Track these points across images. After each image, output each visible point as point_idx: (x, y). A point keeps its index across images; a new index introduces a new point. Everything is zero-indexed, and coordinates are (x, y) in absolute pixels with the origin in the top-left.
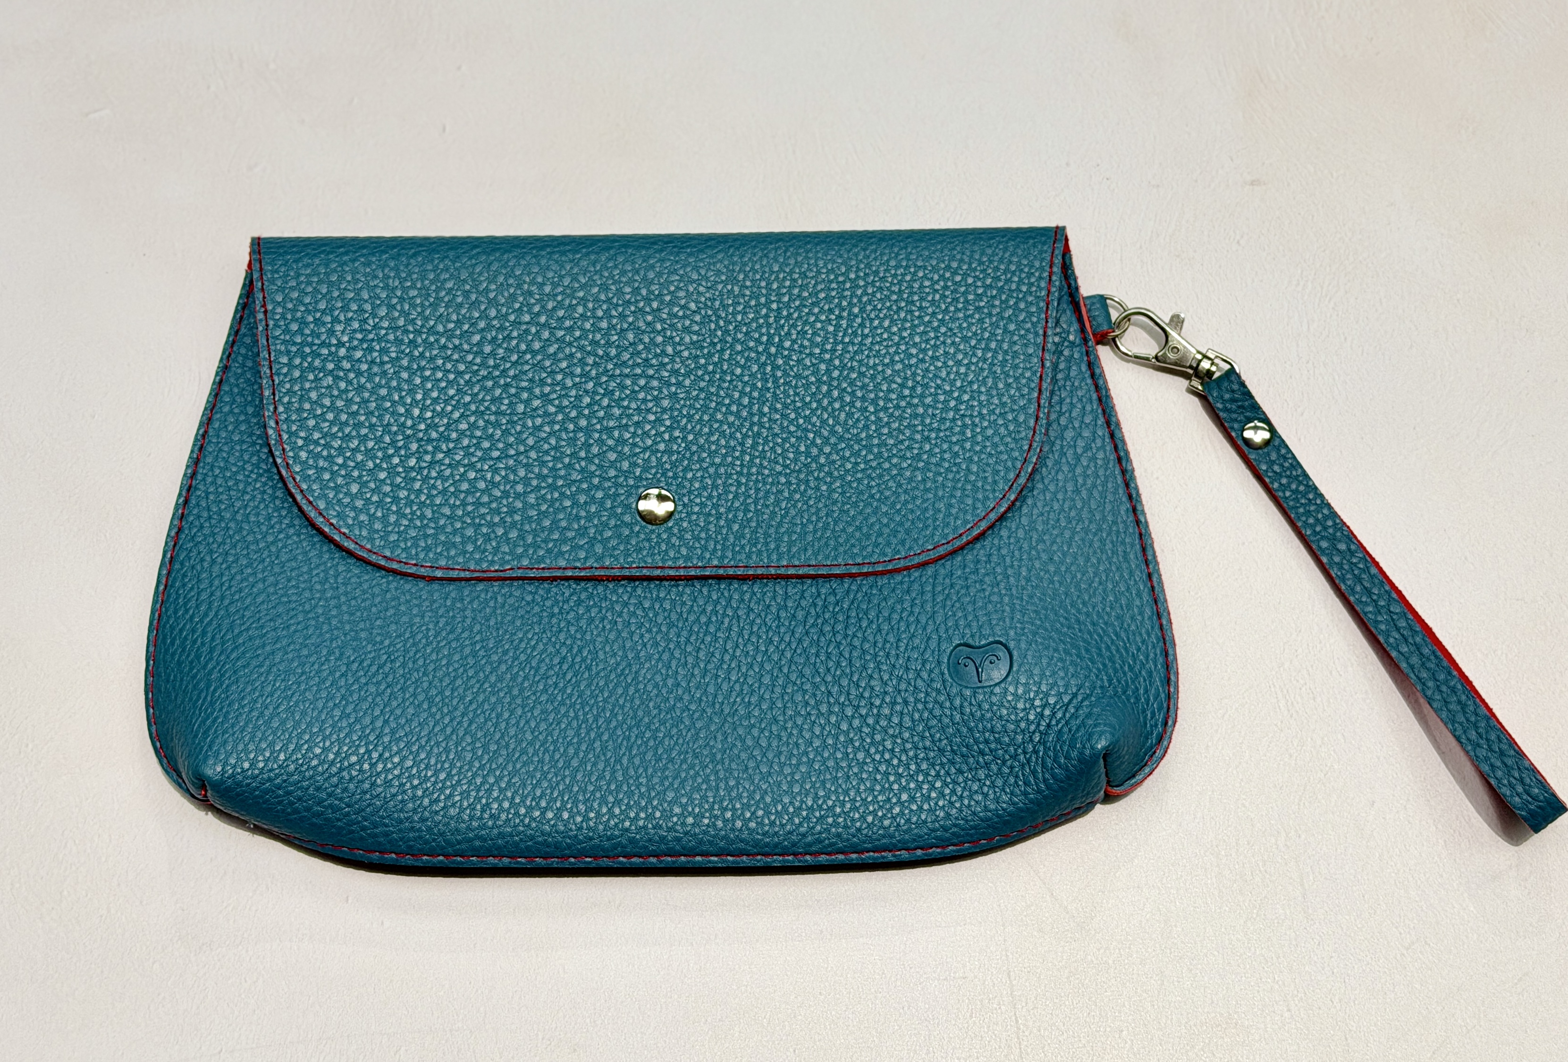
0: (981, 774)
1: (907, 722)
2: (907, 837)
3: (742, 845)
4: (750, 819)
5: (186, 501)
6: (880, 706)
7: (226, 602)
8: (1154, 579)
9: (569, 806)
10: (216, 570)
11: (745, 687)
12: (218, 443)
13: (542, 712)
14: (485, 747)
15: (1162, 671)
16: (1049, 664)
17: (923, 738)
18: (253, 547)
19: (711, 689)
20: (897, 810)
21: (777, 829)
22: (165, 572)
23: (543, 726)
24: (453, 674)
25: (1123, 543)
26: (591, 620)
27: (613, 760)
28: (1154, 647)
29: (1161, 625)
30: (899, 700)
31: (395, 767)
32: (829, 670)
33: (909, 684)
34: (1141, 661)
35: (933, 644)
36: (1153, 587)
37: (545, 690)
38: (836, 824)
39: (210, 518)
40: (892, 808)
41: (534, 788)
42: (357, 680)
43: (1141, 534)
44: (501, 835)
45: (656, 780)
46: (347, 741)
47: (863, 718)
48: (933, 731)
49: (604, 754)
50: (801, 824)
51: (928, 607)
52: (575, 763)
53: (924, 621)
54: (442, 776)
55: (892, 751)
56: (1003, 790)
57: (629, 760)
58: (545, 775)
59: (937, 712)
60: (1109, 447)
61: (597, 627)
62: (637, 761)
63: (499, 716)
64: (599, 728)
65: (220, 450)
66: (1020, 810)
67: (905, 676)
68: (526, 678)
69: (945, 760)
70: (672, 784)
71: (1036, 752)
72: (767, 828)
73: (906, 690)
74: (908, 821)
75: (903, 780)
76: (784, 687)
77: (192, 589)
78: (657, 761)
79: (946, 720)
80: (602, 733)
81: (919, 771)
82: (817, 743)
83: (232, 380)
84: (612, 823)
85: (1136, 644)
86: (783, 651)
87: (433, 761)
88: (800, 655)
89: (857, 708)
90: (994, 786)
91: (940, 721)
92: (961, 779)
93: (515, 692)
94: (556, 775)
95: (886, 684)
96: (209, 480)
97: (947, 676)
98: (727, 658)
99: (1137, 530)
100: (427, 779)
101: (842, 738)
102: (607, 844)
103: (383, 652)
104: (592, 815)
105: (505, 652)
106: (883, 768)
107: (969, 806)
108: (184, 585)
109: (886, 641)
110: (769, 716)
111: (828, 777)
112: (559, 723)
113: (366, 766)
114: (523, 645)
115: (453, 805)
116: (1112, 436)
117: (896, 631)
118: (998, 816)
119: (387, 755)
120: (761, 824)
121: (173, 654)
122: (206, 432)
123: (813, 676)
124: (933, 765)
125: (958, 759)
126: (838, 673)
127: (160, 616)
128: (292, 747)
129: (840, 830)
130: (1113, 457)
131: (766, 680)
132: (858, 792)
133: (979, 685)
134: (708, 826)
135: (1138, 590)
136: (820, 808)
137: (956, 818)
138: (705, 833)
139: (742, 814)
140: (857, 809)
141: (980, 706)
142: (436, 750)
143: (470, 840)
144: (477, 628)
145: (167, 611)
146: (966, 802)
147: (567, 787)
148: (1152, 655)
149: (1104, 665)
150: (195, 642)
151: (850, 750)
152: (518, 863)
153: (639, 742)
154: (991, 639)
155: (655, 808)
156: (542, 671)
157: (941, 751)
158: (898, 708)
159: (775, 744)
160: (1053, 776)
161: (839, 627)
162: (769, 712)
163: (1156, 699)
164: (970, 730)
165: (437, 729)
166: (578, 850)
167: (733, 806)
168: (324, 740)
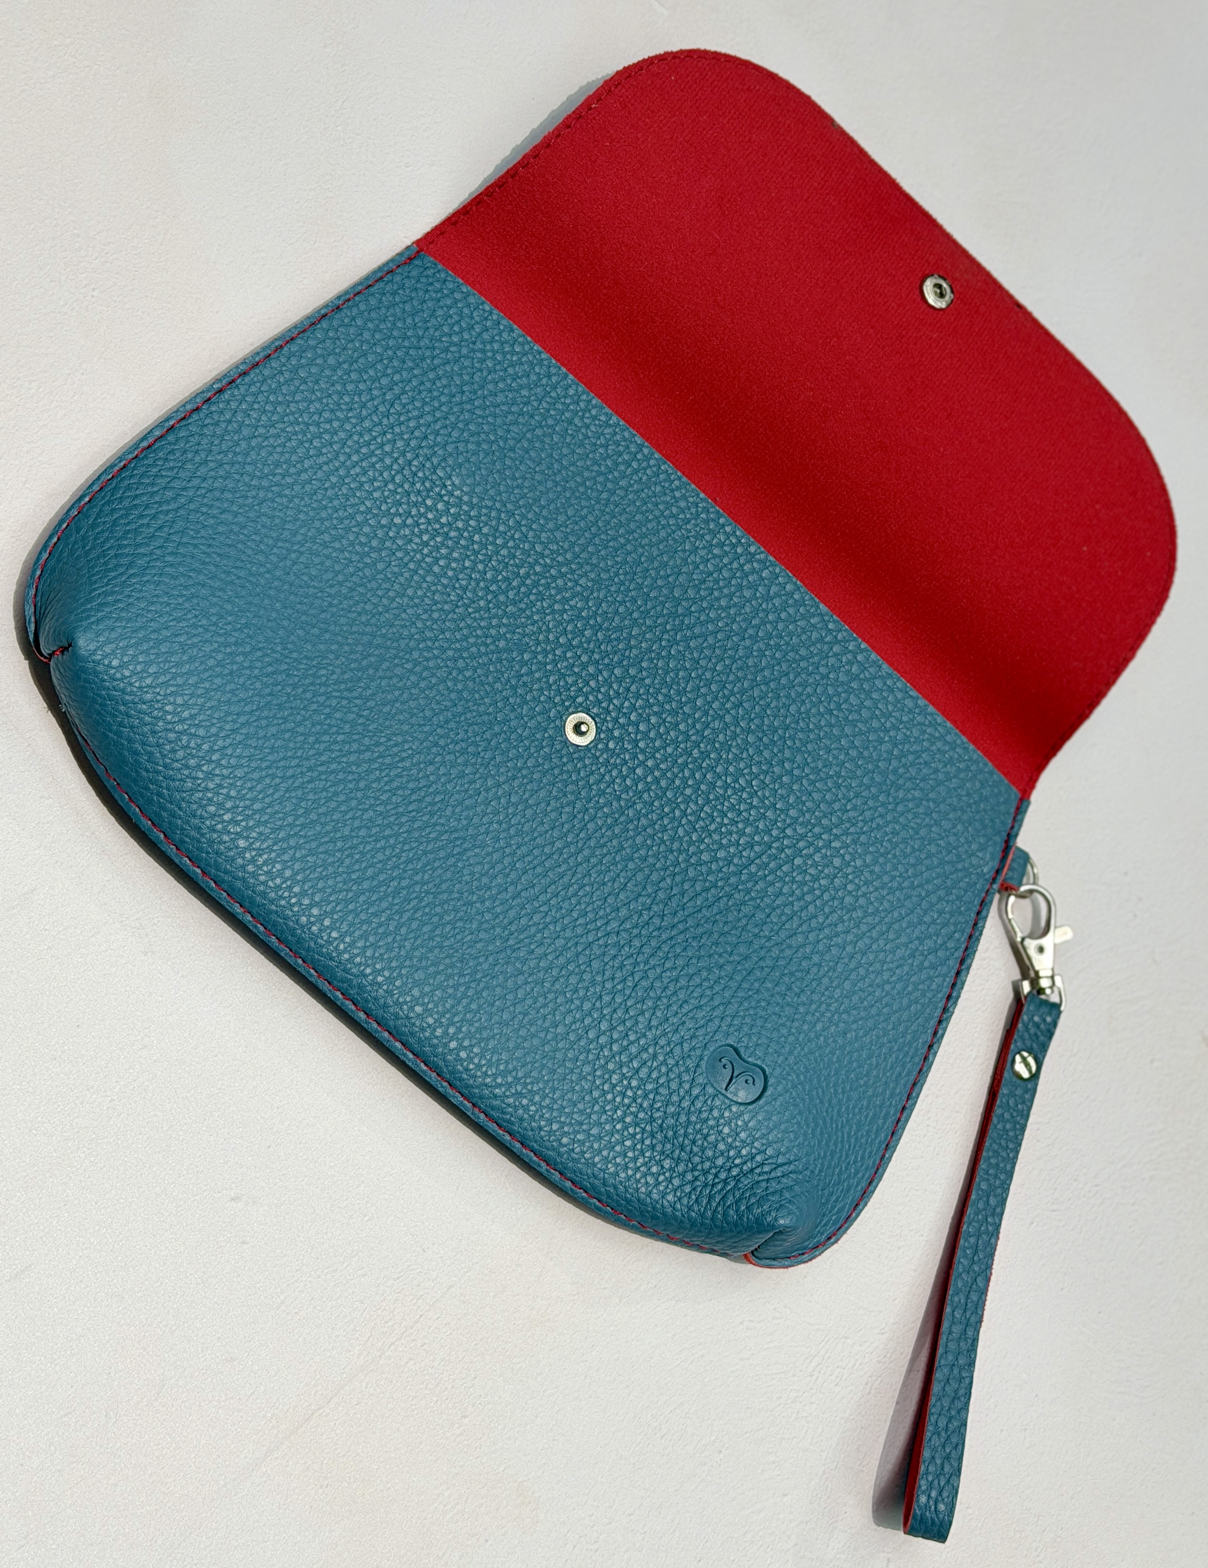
0: (667, 1164)
1: (643, 1073)
2: (570, 1164)
3: (441, 1063)
4: (465, 1048)
5: (220, 391)
6: (632, 1043)
7: (192, 506)
8: (905, 1115)
9: (335, 917)
10: (203, 470)
11: (539, 935)
12: (284, 365)
13: (370, 820)
14: (307, 811)
15: (859, 1194)
16: (788, 1121)
17: (645, 1096)
18: (247, 479)
19: (512, 914)
20: (580, 1137)
21: (479, 1074)
22: (158, 433)
23: (363, 833)
24: (325, 727)
25: (904, 1066)
26: (462, 775)
27: (397, 907)
28: (867, 1169)
29: (884, 1156)
30: (651, 1050)
31: (226, 767)
32: (613, 979)
33: (669, 1044)
34: (851, 1173)
35: (712, 1027)
36: (899, 1120)
37: (385, 803)
38: (526, 1109)
39: (229, 422)
40: (579, 1132)
41: (319, 879)
42: (250, 668)
43: (921, 1070)
44: (264, 894)
45: (416, 953)
46: (209, 712)
47: (612, 1041)
48: (658, 1098)
49: (394, 897)
50: (499, 1086)
51: (727, 994)
52: (366, 885)
53: (716, 1003)
54: (257, 806)
55: (614, 1086)
56: (675, 1190)
57: (409, 919)
58: (337, 874)
59: (674, 1085)
60: (949, 980)
61: (462, 785)
62: (415, 925)
63: (336, 794)
64: (405, 871)
65: (281, 372)
66: (675, 1217)
67: (670, 1035)
68: (378, 780)
69: (648, 1128)
70: (427, 968)
71: (725, 1182)
72: (471, 1066)
73: (662, 1047)
74: (583, 1153)
75: (604, 1117)
76: (569, 962)
77: (172, 469)
78: (429, 939)
79: (675, 1098)
80: (404, 878)
81: (622, 1120)
82: (560, 1030)
83: (335, 323)
84: (358, 960)
85: (856, 1157)
86: (589, 931)
87: (259, 788)
88: (600, 946)
89: (612, 1028)
90: (670, 1182)
91: (671, 1094)
92: (648, 1154)
93: (362, 784)
94: (345, 883)
95: (650, 1029)
96: (253, 389)
97: (703, 1064)
98: (542, 898)
99: (921, 1063)
100: (242, 798)
101: (582, 1043)
102: (340, 974)
103: (287, 660)
104: (348, 940)
105: (378, 744)
106: (596, 1094)
107: (638, 1181)
108: (166, 460)
109: (675, 993)
110: (541, 975)
111: (550, 1065)
112: (376, 841)
113: (205, 747)
114: (395, 750)
115: (247, 838)
116: (958, 973)
117: (688, 992)
118: (654, 1208)
119: (229, 752)
120: (470, 1059)
121: (113, 511)
122: (281, 347)
123: (598, 973)
124: (637, 1125)
125: (659, 1136)
126: (619, 987)
127: (124, 466)
128: (162, 679)
129: (526, 1116)
130: (946, 991)
131: (560, 942)
132: (562, 1097)
133: (724, 1092)
134: (429, 1026)
135: (887, 1114)
136: (525, 1085)
137: (621, 1182)
138: (423, 1030)
139: (463, 1039)
140: (551, 1109)
141: (711, 1110)
142: (268, 781)
143: (236, 878)
144: (371, 704)
145: (134, 469)
146: (638, 1176)
147: (346, 901)
148: (860, 1175)
149: (825, 1156)
150: (141, 516)
151: (581, 1057)
152: (256, 927)
153: (427, 910)
154: (759, 1062)
155: (400, 975)
156: (395, 784)
157: (652, 1120)
158: (645, 1056)
159: (529, 1002)
160: (725, 1215)
161: (647, 950)
162: (542, 973)
163: (837, 1213)
164: (689, 1122)
165: (282, 763)
166: (313, 958)
167: (461, 1027)
168: (192, 695)
